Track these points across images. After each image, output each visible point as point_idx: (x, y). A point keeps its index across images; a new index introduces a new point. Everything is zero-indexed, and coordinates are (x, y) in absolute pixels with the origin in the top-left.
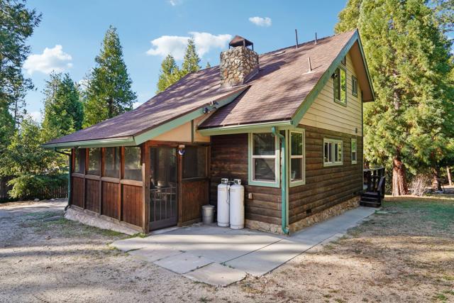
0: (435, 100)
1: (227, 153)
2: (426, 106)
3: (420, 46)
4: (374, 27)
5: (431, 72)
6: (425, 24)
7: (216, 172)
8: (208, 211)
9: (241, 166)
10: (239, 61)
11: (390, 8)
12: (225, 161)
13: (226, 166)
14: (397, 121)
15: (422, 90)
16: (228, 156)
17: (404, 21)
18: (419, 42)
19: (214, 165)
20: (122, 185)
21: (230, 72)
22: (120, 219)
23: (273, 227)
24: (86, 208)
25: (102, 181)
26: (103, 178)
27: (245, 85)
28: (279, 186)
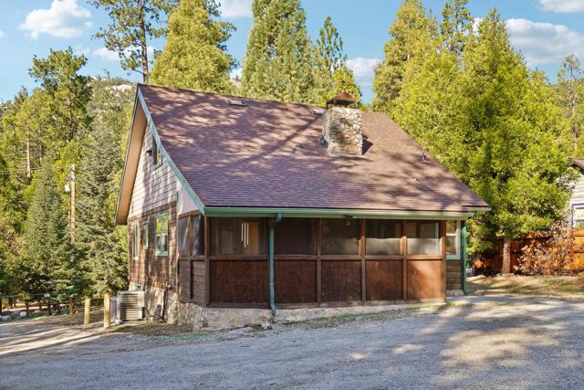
10: (358, 127)
20: (408, 260)
21: (347, 136)
22: (405, 297)
23: (456, 292)
24: (322, 300)
25: (365, 260)
26: (367, 257)
27: (365, 157)
28: (459, 258)
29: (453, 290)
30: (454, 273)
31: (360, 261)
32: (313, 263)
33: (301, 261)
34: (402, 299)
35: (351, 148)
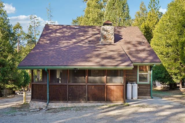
9: (134, 77)
10: (112, 33)
20: (107, 86)
21: (107, 36)
22: (106, 100)
23: (147, 97)
24: (69, 100)
25: (88, 85)
26: (88, 84)
27: (115, 44)
28: (149, 83)
29: (146, 96)
30: (146, 89)
31: (85, 85)
32: (65, 86)
33: (61, 85)
34: (104, 101)
35: (109, 41)
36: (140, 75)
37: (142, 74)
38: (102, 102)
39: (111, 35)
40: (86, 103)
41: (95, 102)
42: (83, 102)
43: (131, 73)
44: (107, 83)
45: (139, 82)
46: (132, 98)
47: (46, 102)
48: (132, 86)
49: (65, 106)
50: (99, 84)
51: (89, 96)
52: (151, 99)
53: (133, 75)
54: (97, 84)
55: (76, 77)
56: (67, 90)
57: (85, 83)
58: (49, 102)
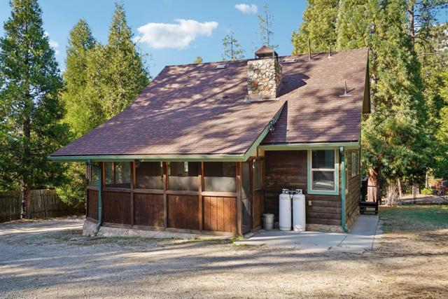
0: (412, 111)
1: (283, 166)
2: (404, 116)
3: (400, 55)
4: (357, 28)
5: (409, 83)
6: (404, 32)
7: (271, 184)
8: (269, 218)
9: (299, 178)
10: (271, 74)
11: (373, 10)
12: (282, 173)
13: (283, 177)
14: (377, 130)
15: (400, 100)
16: (285, 169)
17: (386, 27)
18: (399, 51)
19: (268, 178)
20: (203, 196)
21: (260, 83)
22: (201, 228)
23: (333, 228)
24: (135, 224)
25: (167, 195)
26: (169, 192)
27: (278, 99)
28: (338, 194)
29: (331, 226)
30: (332, 208)
31: (163, 194)
32: (129, 195)
34: (198, 229)
35: (265, 93)
36: (314, 172)
37: (320, 172)
38: (194, 231)
39: (267, 79)
40: (165, 230)
41: (180, 230)
42: (158, 228)
43: (292, 168)
44: (203, 190)
45: (311, 191)
46: (292, 229)
47: (97, 223)
48: (292, 199)
49: (123, 235)
50: (188, 192)
51: (170, 217)
52: (342, 233)
53: (297, 174)
54: (183, 192)
55: (147, 177)
56: (132, 203)
57: (162, 189)
58: (101, 225)
